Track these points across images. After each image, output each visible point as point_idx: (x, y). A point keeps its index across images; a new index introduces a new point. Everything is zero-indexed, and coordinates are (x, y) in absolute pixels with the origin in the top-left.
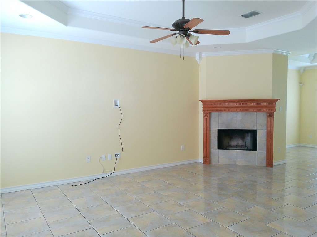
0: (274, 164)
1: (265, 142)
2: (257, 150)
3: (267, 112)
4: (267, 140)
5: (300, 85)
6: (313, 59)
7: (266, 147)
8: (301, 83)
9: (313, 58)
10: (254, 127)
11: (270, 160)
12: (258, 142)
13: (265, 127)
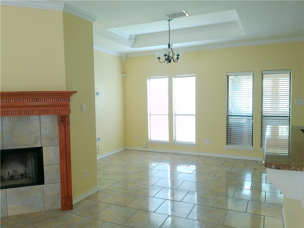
0: (74, 202)
1: (58, 166)
2: (44, 184)
3: (58, 115)
4: (61, 164)
5: (123, 76)
6: (134, 43)
7: (59, 175)
8: (124, 73)
9: (134, 41)
10: (35, 142)
11: (68, 197)
12: (45, 168)
13: (57, 142)
